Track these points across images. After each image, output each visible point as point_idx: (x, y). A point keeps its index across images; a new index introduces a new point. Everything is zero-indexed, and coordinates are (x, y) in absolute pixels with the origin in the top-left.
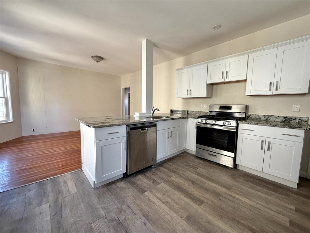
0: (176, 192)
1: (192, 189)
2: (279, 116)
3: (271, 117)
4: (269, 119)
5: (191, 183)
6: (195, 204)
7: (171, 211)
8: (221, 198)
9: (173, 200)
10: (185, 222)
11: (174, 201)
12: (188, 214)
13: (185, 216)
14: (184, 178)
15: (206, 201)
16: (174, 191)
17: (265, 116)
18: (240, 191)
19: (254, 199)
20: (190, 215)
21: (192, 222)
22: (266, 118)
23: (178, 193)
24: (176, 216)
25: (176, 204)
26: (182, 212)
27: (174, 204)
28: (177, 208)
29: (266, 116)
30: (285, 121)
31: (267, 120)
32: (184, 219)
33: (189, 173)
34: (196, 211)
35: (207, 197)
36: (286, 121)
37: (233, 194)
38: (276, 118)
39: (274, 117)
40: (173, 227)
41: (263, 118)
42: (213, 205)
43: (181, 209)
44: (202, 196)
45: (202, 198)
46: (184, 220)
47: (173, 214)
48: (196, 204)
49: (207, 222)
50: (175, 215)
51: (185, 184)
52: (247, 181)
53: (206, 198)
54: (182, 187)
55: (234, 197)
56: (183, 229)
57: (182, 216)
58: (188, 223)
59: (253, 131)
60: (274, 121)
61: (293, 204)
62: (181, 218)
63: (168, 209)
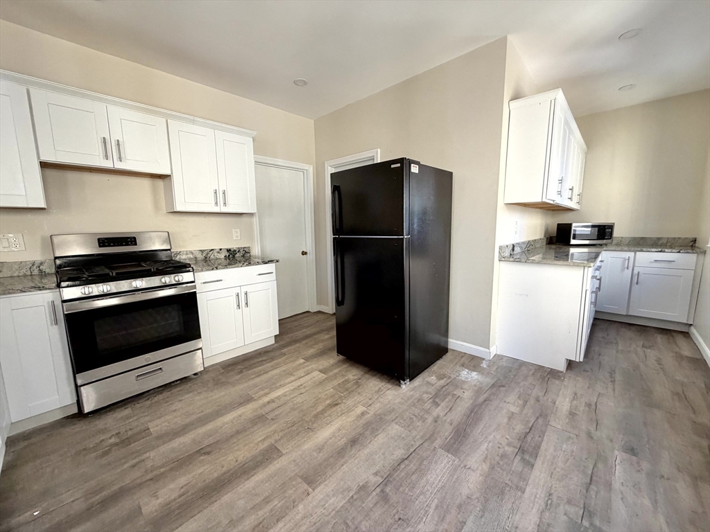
0: (226, 498)
1: (230, 458)
2: (221, 249)
3: (211, 252)
4: (209, 255)
5: (202, 458)
6: (276, 462)
7: (287, 518)
8: (270, 417)
9: (251, 509)
10: (319, 489)
11: (255, 508)
12: (300, 480)
13: (306, 486)
14: (172, 469)
15: (272, 441)
16: (216, 505)
17: (202, 251)
18: (262, 389)
19: (282, 383)
20: (302, 476)
21: (320, 475)
22: (204, 255)
23: (229, 494)
24: (304, 506)
25: (268, 502)
26: (295, 491)
27: (269, 507)
28: (279, 502)
29: (204, 251)
30: (229, 256)
31: (206, 258)
32: (310, 490)
33: (152, 454)
34: (293, 463)
35: (263, 437)
36: (231, 256)
37: (266, 399)
38: (218, 252)
39: (215, 251)
40: (330, 514)
41: (200, 257)
42: (283, 432)
43: (285, 491)
44: (257, 444)
45: (262, 447)
46: (314, 490)
47: (297, 513)
48: (275, 459)
49: (320, 452)
50: (301, 507)
51: (200, 471)
52: (241, 372)
53: (264, 440)
54: (207, 481)
55: (273, 401)
56: (334, 495)
57: (304, 493)
58: (321, 483)
59: (221, 280)
60: (217, 259)
61: (297, 358)
62: (308, 494)
63: (280, 525)
